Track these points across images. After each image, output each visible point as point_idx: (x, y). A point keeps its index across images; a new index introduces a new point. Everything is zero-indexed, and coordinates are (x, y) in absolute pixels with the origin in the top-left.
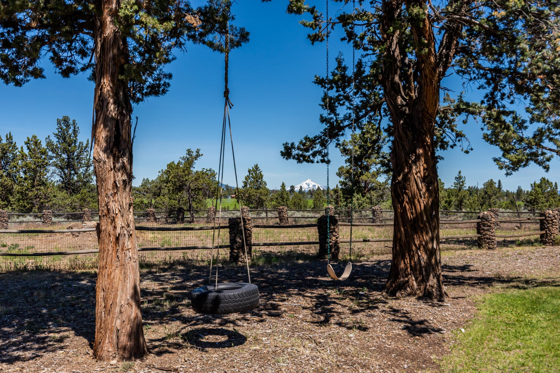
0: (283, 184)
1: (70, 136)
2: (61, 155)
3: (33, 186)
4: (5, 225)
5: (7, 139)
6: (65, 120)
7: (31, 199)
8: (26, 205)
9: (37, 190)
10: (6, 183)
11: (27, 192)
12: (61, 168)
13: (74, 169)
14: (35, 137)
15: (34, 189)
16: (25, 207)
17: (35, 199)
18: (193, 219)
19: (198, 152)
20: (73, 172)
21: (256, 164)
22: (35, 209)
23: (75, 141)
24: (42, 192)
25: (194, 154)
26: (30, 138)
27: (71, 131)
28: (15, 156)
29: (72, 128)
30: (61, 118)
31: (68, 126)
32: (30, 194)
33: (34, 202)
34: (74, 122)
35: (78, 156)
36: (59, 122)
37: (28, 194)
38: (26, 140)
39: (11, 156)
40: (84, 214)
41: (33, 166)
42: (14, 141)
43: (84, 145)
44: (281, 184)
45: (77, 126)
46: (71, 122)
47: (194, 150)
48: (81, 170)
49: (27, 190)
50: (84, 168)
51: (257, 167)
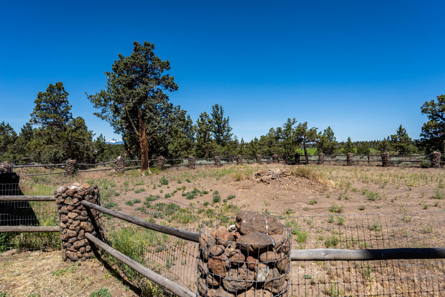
0: (349, 138)
1: (219, 115)
2: (214, 126)
3: (205, 142)
4: (193, 166)
5: (188, 118)
6: (216, 106)
7: (204, 150)
8: (201, 153)
9: (207, 144)
10: (188, 141)
11: (202, 145)
12: (215, 133)
13: (221, 133)
14: (205, 113)
15: (205, 144)
16: (201, 154)
17: (206, 149)
18: (308, 162)
19: (294, 120)
20: (221, 134)
21: (329, 126)
22: (206, 155)
23: (222, 117)
24: (210, 145)
25: (292, 122)
26: (203, 113)
27: (219, 112)
28: (191, 127)
29: (220, 110)
30: (214, 105)
31: (218, 109)
32: (203, 147)
33: (206, 151)
34: (221, 107)
35: (223, 125)
36: (213, 108)
37: (202, 146)
38: (201, 115)
39: (189, 127)
40: (238, 158)
41: (205, 130)
42: (191, 119)
43: (227, 120)
44: (348, 138)
45: (222, 109)
46: (219, 107)
47: (292, 119)
48: (225, 133)
49: (201, 144)
50: (226, 132)
51: (329, 128)
